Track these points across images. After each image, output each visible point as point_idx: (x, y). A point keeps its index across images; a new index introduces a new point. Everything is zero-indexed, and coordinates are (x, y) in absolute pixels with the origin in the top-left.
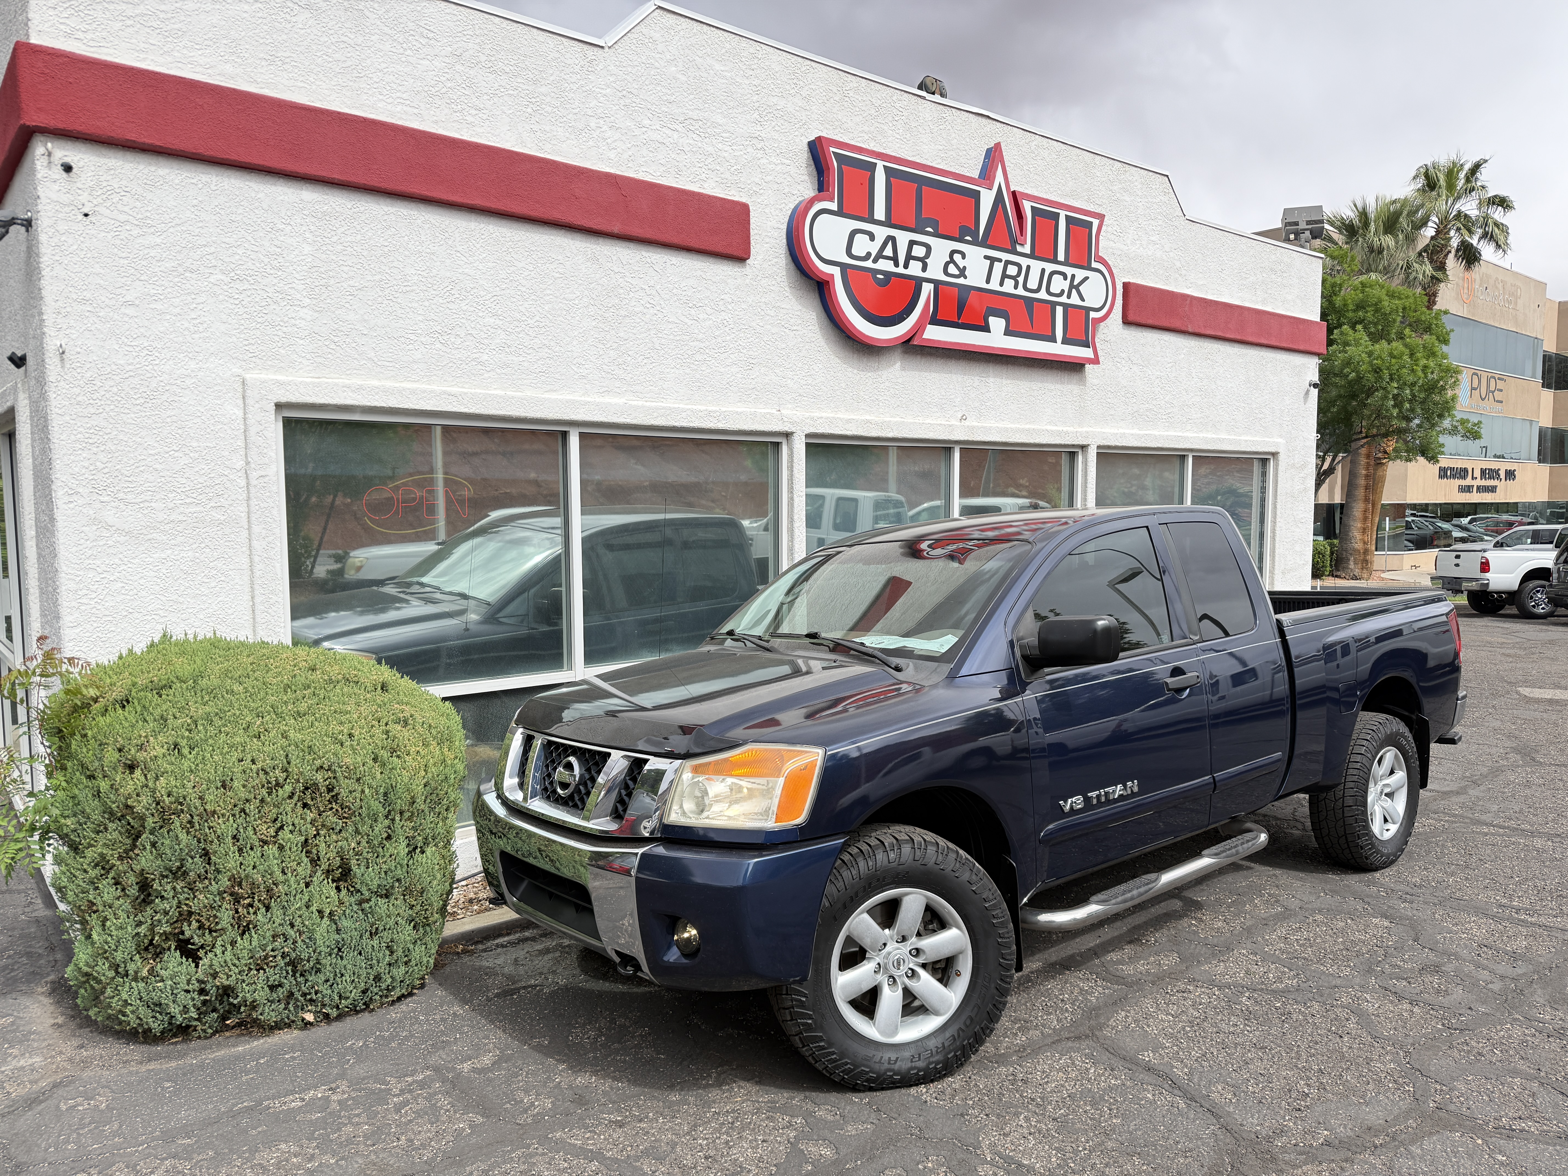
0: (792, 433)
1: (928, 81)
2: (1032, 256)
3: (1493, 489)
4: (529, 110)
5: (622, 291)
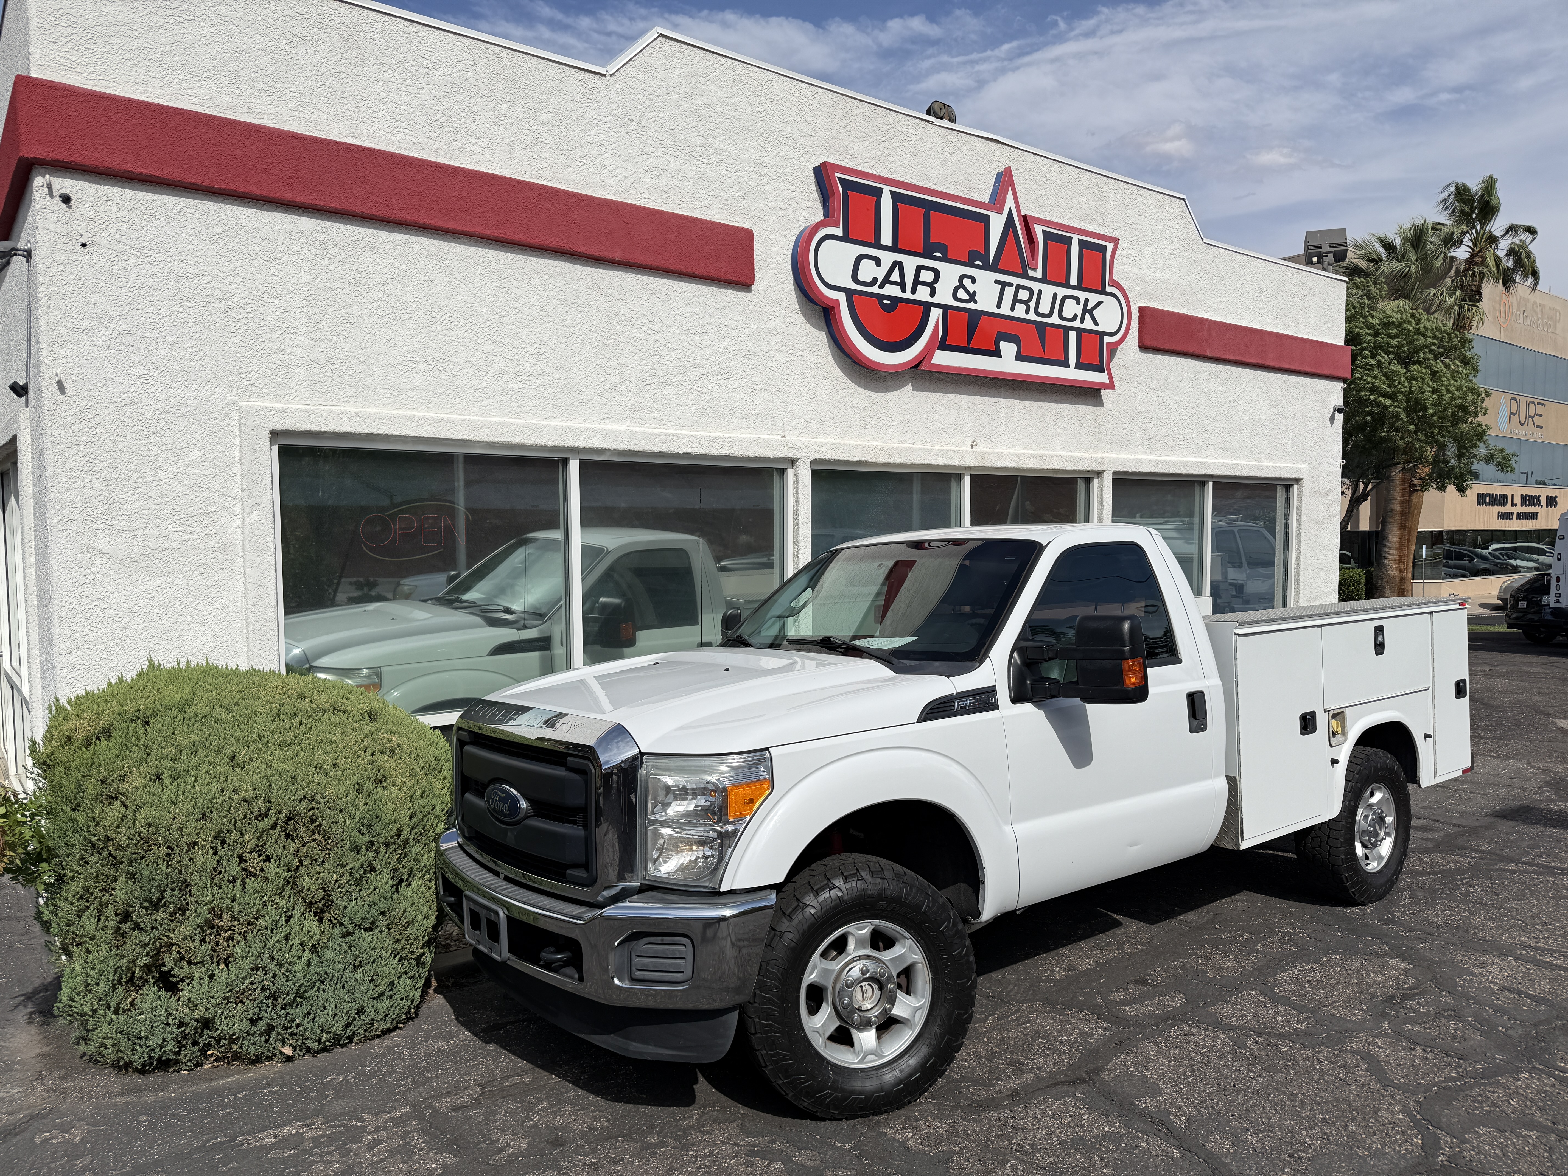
0: (797, 459)
1: (936, 106)
2: (1044, 280)
3: (1534, 516)
4: (530, 138)
5: (624, 318)
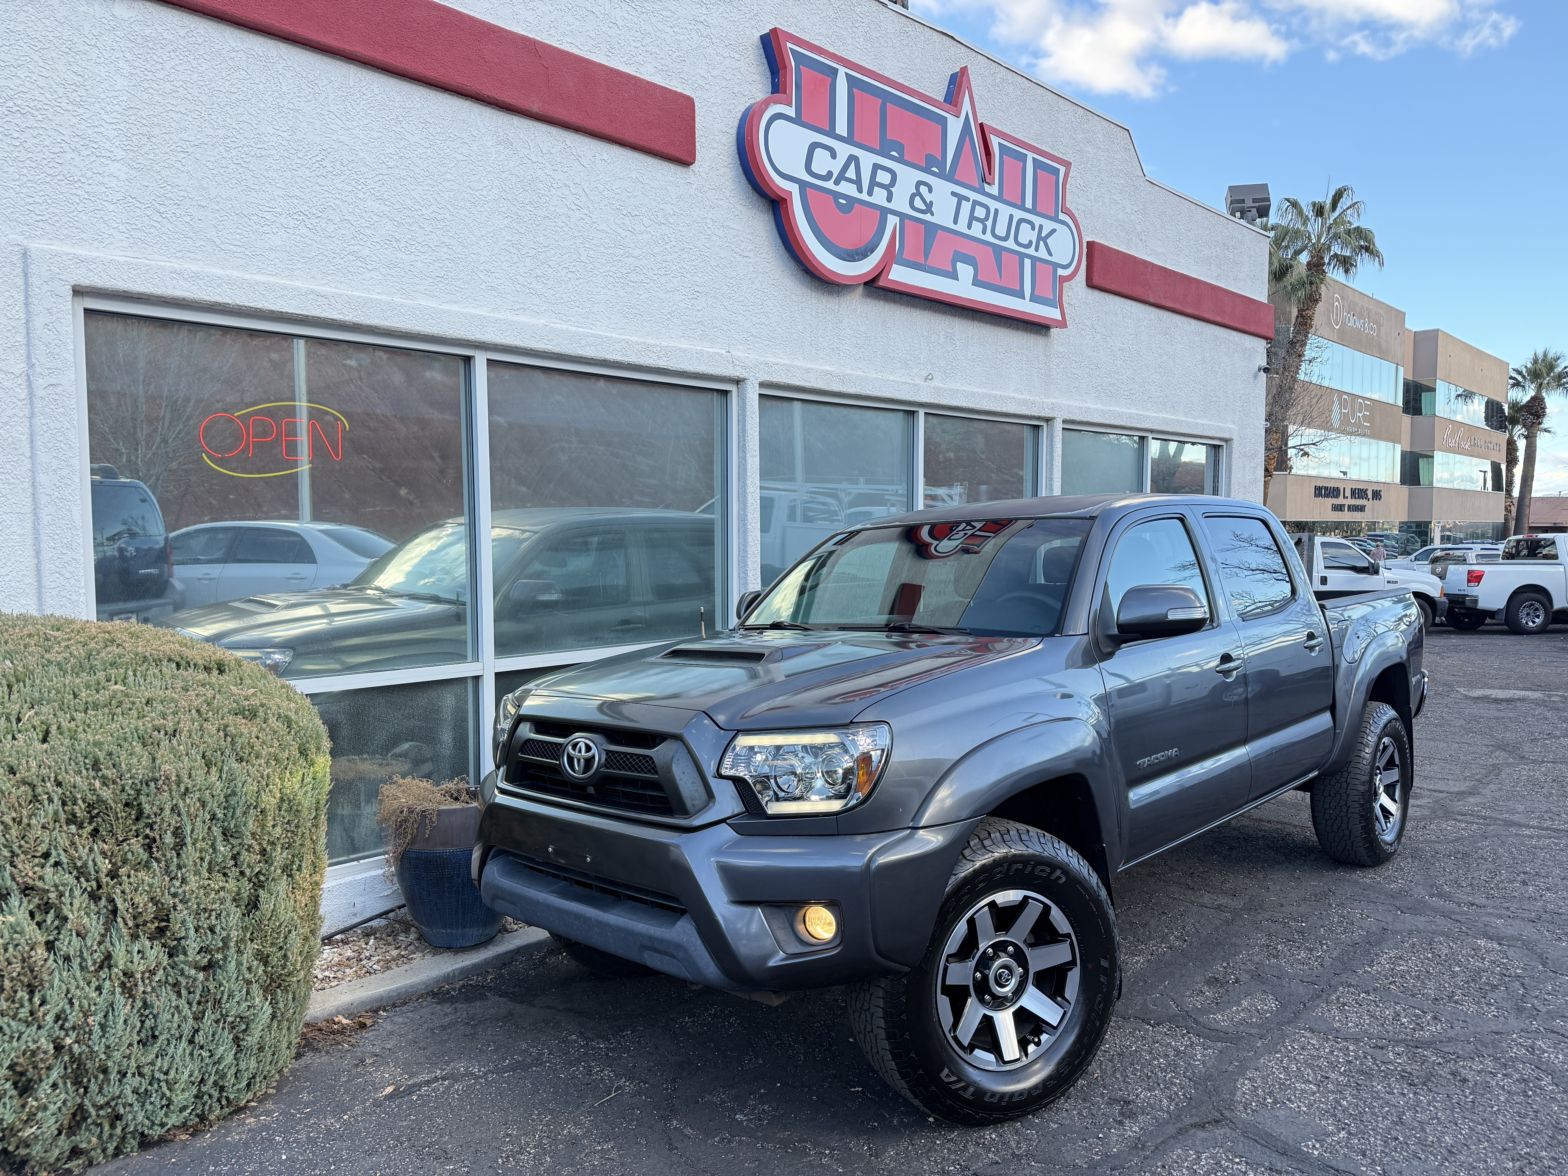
0: (744, 380)
3: (1361, 509)
5: (541, 186)
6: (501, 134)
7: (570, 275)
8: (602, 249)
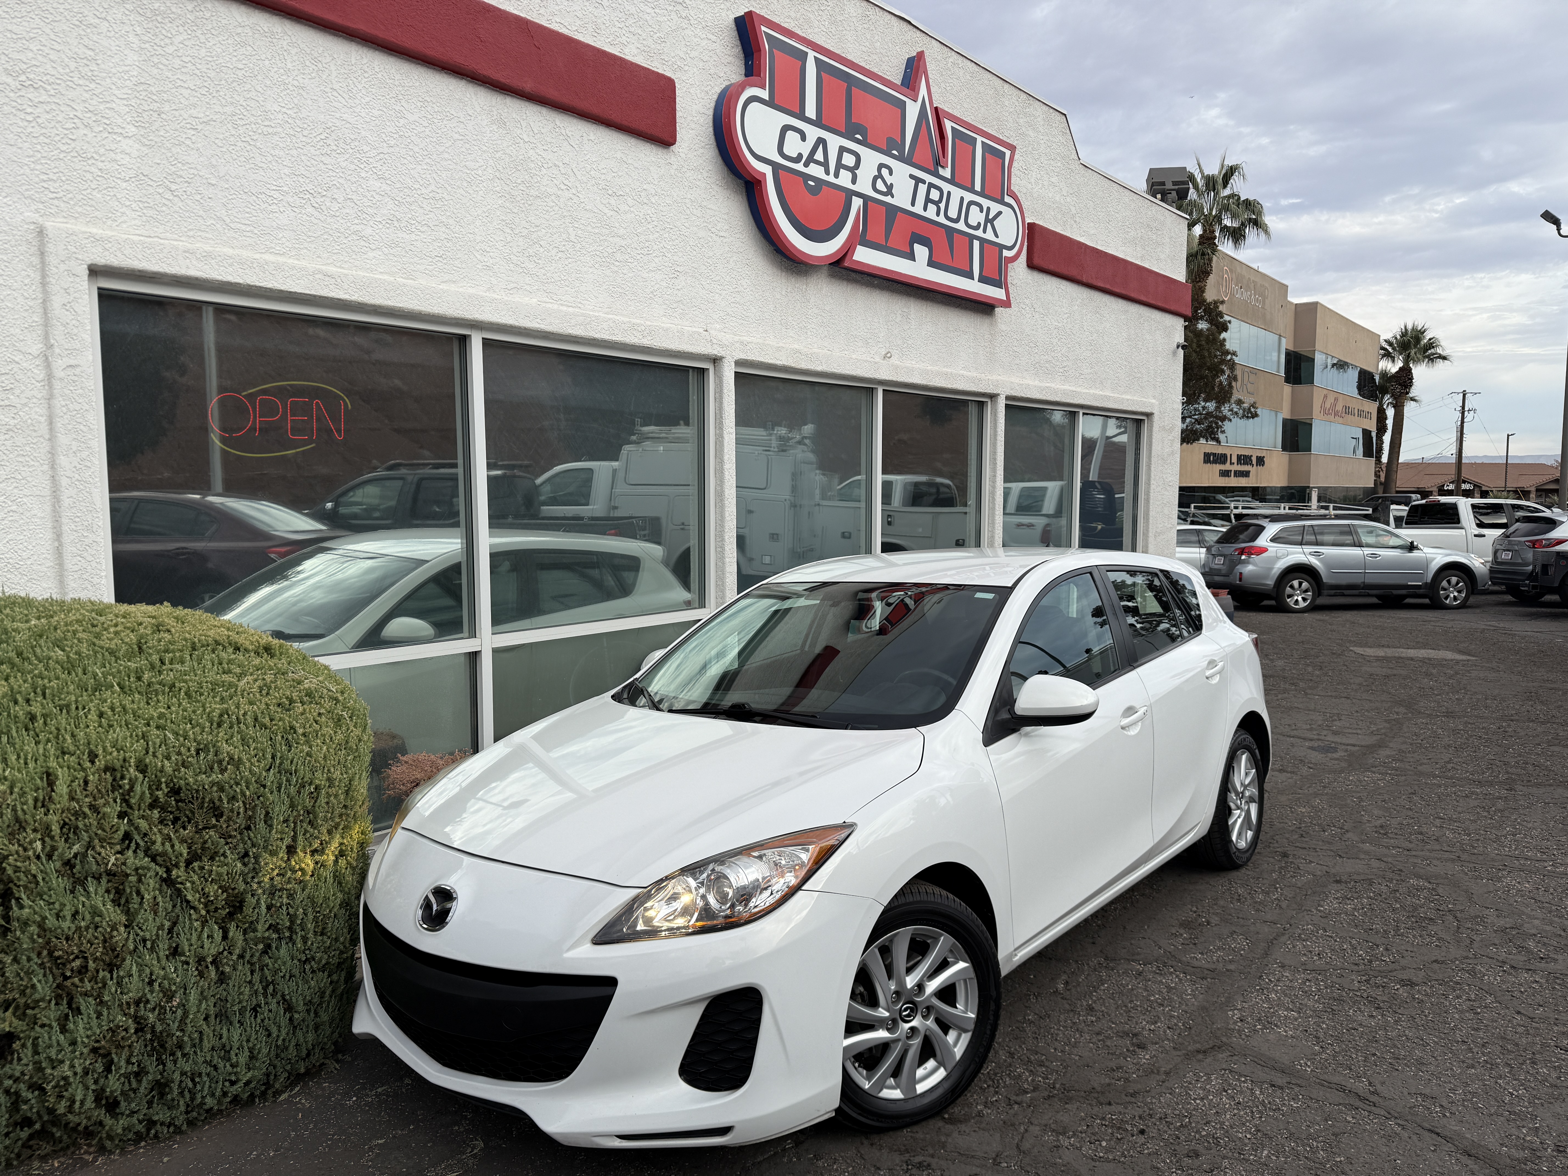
0: (720, 359)
2: (951, 181)
3: (1246, 474)
5: (533, 166)
6: (495, 113)
7: (560, 255)
8: (589, 228)
